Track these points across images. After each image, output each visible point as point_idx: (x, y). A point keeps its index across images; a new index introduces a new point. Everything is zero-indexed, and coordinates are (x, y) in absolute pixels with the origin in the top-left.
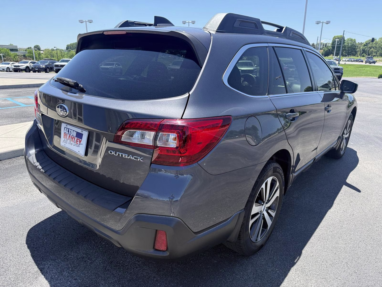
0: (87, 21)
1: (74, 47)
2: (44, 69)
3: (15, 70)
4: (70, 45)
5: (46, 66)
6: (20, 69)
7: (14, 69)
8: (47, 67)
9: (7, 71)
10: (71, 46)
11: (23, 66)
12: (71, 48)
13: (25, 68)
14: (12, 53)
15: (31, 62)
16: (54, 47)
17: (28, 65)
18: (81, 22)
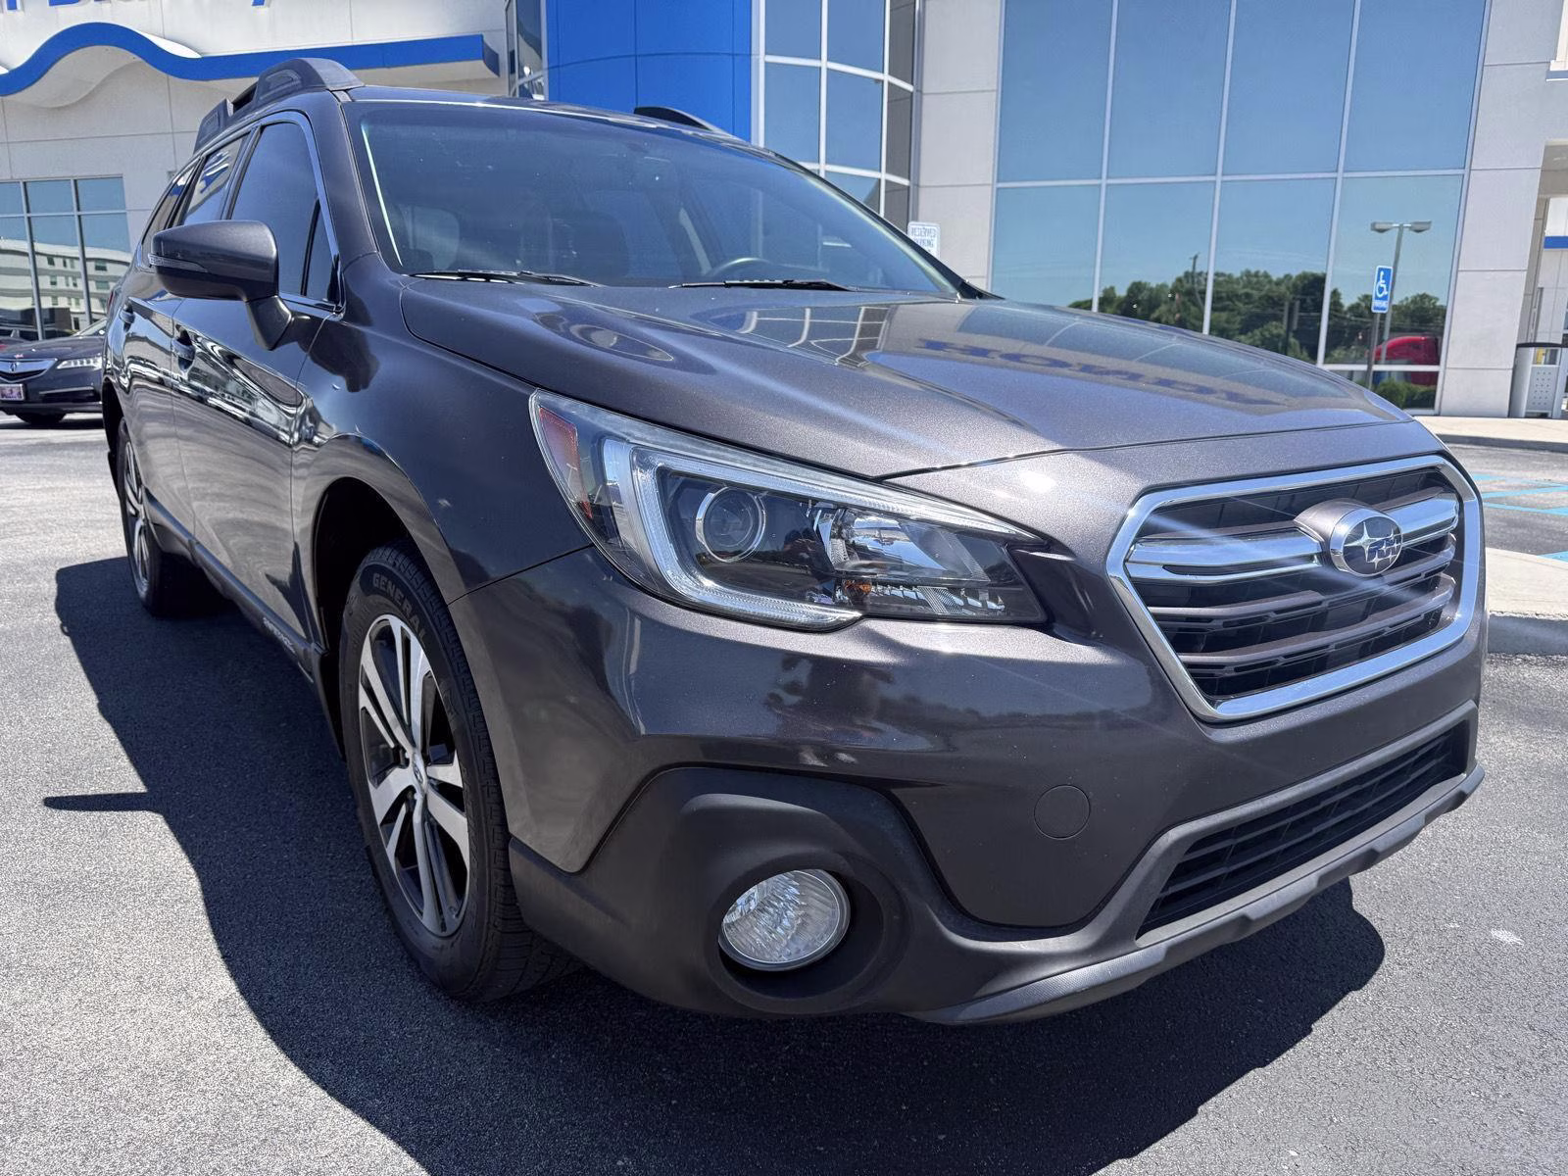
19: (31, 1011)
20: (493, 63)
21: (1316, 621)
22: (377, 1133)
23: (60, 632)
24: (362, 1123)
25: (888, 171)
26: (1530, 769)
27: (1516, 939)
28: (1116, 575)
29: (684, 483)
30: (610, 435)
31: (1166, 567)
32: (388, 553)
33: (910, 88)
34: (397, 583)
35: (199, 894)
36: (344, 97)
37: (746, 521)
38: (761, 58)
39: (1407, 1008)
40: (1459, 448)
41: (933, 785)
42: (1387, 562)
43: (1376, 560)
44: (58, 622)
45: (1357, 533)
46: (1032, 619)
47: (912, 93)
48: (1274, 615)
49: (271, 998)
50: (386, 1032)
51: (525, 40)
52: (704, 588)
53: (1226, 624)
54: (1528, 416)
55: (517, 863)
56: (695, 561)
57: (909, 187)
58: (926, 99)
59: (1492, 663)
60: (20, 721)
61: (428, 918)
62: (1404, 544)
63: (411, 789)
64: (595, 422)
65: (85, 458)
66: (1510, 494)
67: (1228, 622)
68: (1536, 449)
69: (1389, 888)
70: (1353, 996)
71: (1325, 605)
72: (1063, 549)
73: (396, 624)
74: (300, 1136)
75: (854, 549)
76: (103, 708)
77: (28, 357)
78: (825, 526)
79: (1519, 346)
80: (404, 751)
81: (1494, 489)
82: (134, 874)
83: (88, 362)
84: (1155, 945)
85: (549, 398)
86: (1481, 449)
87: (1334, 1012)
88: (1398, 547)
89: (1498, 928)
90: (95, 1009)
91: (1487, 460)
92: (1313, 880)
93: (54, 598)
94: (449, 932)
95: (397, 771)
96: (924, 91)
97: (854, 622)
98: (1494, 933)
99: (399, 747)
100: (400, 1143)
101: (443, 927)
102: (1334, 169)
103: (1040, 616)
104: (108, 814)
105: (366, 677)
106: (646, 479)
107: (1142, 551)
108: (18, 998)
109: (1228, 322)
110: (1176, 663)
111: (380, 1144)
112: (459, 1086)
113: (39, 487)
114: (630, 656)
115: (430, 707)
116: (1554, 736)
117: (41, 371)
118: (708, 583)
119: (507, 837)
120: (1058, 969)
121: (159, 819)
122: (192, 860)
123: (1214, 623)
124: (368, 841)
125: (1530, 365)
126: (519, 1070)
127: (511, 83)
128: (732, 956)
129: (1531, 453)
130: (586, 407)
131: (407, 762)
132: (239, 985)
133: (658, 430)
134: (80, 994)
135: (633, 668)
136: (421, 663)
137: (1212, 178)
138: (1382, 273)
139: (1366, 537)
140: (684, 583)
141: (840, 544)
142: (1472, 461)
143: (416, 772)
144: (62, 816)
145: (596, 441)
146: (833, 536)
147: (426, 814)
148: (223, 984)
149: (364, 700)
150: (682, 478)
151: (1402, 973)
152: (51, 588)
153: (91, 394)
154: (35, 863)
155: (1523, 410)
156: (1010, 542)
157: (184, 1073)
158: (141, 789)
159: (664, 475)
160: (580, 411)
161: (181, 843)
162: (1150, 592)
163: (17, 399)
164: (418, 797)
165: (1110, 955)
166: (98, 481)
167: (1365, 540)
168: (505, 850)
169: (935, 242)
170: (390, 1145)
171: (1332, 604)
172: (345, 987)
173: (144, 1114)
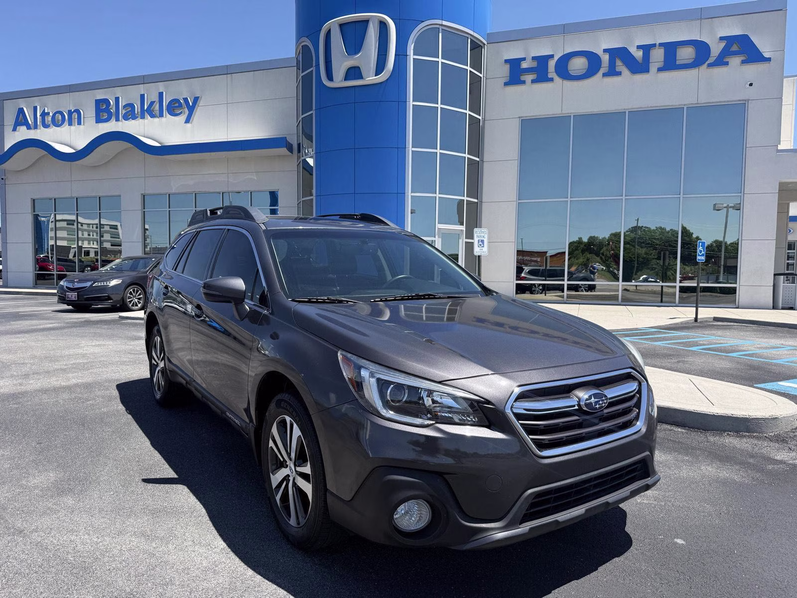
19: (160, 550)
20: (290, 148)
21: (580, 425)
22: (281, 589)
23: (126, 412)
24: (275, 586)
25: (468, 196)
26: (713, 480)
27: (683, 542)
28: (508, 411)
29: (384, 383)
30: (363, 367)
31: (524, 409)
32: (287, 395)
33: (478, 159)
34: (290, 404)
35: (206, 514)
36: (264, 227)
37: (401, 394)
38: (410, 149)
39: (634, 564)
40: (744, 326)
41: (455, 474)
42: (602, 407)
43: (598, 406)
44: (124, 408)
45: (590, 397)
46: (485, 424)
47: (479, 161)
48: (561, 424)
49: (239, 549)
50: (279, 560)
51: (305, 137)
52: (391, 414)
53: (544, 427)
54: (783, 309)
55: (330, 499)
56: (387, 405)
57: (477, 203)
58: (485, 164)
59: (714, 435)
60: (123, 449)
61: (293, 522)
62: (609, 401)
63: (288, 476)
64: (358, 362)
65: (108, 329)
66: (758, 351)
67: (545, 426)
68: (781, 327)
69: (641, 523)
70: (616, 559)
71: (581, 421)
72: (493, 404)
73: (288, 419)
74: (256, 589)
75: (434, 402)
76: (154, 445)
77: (80, 281)
78: (424, 394)
79: (775, 275)
80: (286, 462)
81: (753, 348)
82: (182, 507)
83: (107, 283)
84: (524, 528)
85: (344, 353)
86: (754, 327)
87: (608, 564)
88: (607, 402)
89: (678, 538)
90: (182, 550)
91: (755, 333)
92: (583, 510)
93: (119, 398)
94: (301, 525)
95: (283, 469)
96: (484, 160)
97: (433, 424)
98: (676, 540)
99: (285, 461)
100: (288, 592)
101: (298, 524)
102: (679, 193)
103: (487, 424)
104: (167, 485)
105: (273, 436)
106: (373, 381)
107: (517, 404)
108: (154, 546)
109: (646, 253)
110: (528, 438)
111: (282, 592)
112: (305, 576)
113: (94, 344)
114: (367, 434)
115: (299, 447)
116: (729, 467)
117: (86, 287)
118: (392, 412)
119: (326, 490)
120: (494, 533)
121: (186, 488)
122: (201, 502)
123: (541, 426)
124: (269, 495)
125: (782, 284)
126: (325, 572)
127: (299, 158)
128: (396, 527)
129: (779, 329)
130: (356, 357)
131: (287, 466)
132: (227, 544)
133: (377, 365)
134: (175, 546)
135: (367, 437)
136: (297, 432)
137: (621, 197)
138: (701, 244)
139: (593, 399)
140: (384, 412)
141: (430, 399)
142: (748, 333)
143: (291, 469)
144: (150, 486)
145: (359, 368)
146: (427, 396)
147: (294, 484)
148: (222, 544)
149: (271, 444)
150: (383, 381)
151: (636, 552)
152: (116, 393)
153: (107, 298)
154: (146, 502)
155: (780, 305)
156: (478, 402)
157: (215, 570)
158: (176, 476)
159: (379, 380)
160: (354, 358)
161: (195, 496)
162: (519, 417)
163: (74, 299)
164: (291, 479)
165: (509, 529)
166: (118, 341)
167: (593, 400)
168: (325, 495)
169: (486, 236)
170: (285, 593)
171: (583, 420)
172: (263, 546)
173: (205, 581)
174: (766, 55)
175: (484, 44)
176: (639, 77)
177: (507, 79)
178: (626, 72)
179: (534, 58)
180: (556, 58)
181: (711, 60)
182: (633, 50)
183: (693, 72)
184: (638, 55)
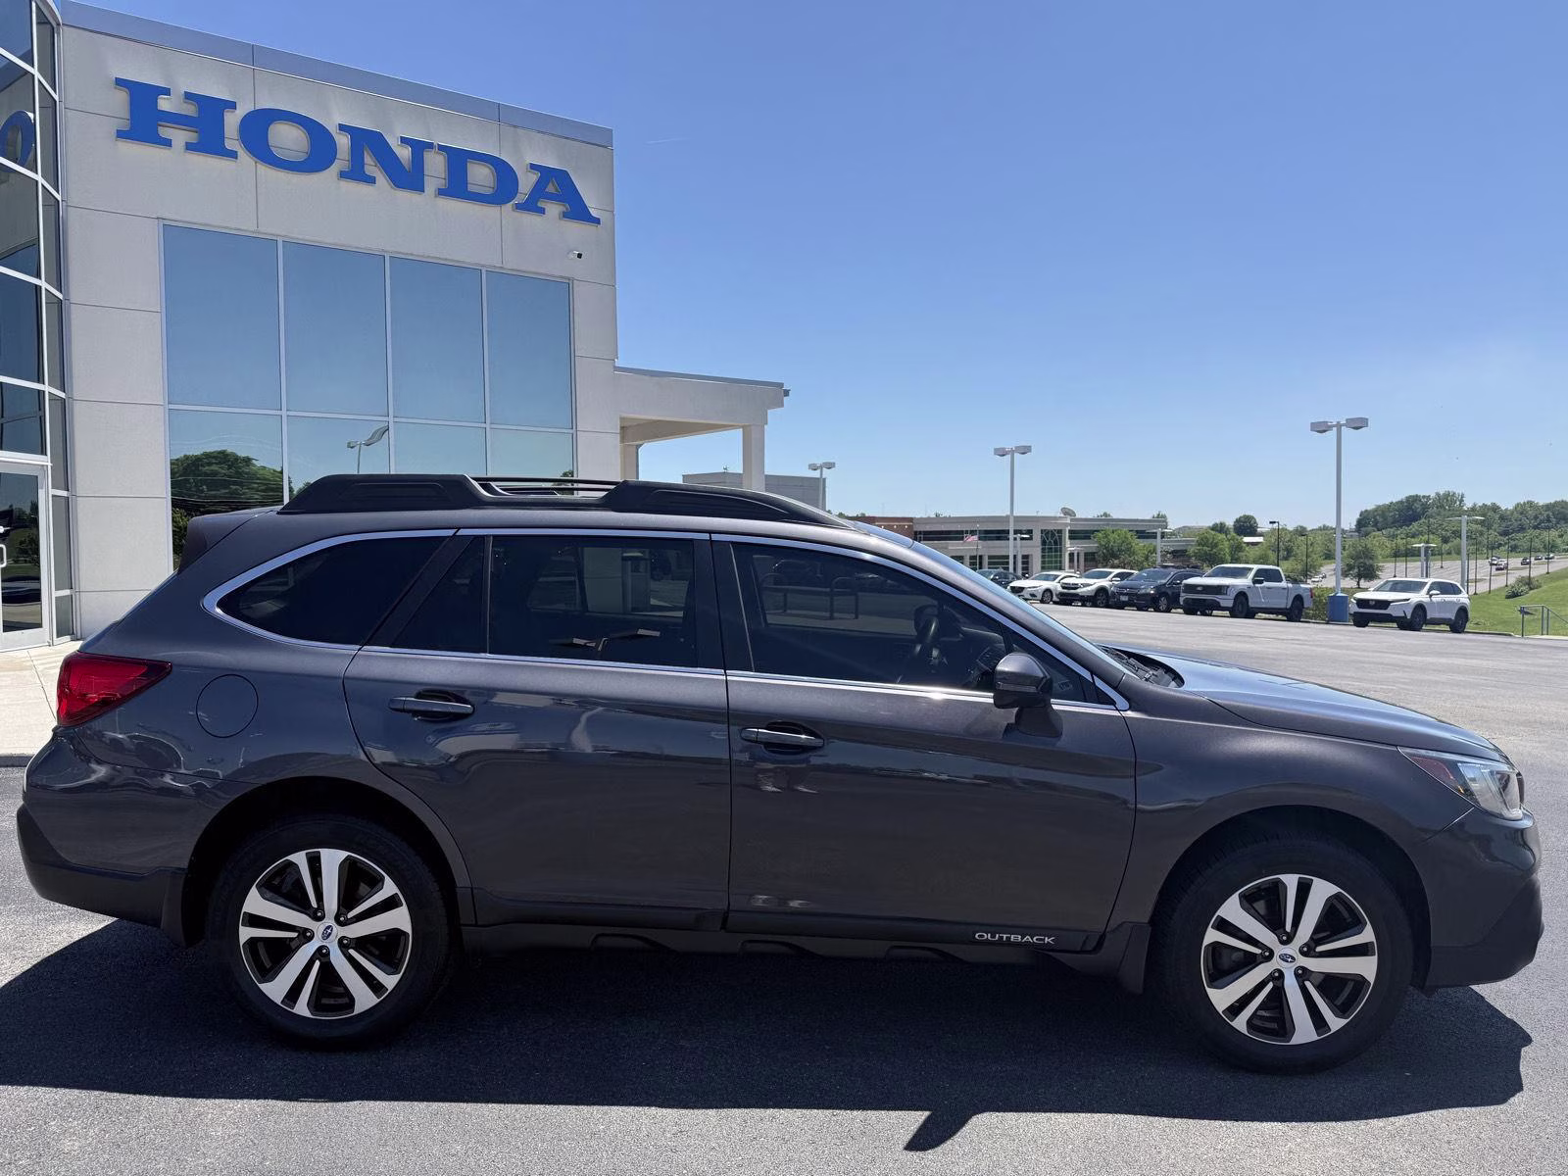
0: (1343, 425)
1: (1390, 520)
2: (1149, 598)
3: (1065, 600)
4: (1376, 510)
5: (1157, 588)
6: (1076, 595)
7: (1061, 594)
8: (1163, 590)
9: (1042, 601)
10: (1378, 517)
11: (1090, 585)
12: (1376, 524)
13: (1093, 594)
14: (1142, 543)
15: (1117, 575)
16: (1271, 523)
17: (1104, 583)
18: (1321, 428)
25: (52, 385)
30: (1459, 762)
33: (60, 295)
47: (61, 301)
57: (65, 400)
58: (75, 309)
73: (1291, 879)
96: (73, 300)
105: (1225, 922)
174: (594, 213)
175: (58, 24)
176: (405, 196)
177: (125, 125)
178: (382, 180)
179: (189, 96)
180: (242, 111)
181: (520, 199)
182: (393, 142)
183: (491, 212)
184: (404, 153)
